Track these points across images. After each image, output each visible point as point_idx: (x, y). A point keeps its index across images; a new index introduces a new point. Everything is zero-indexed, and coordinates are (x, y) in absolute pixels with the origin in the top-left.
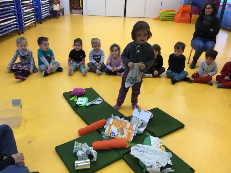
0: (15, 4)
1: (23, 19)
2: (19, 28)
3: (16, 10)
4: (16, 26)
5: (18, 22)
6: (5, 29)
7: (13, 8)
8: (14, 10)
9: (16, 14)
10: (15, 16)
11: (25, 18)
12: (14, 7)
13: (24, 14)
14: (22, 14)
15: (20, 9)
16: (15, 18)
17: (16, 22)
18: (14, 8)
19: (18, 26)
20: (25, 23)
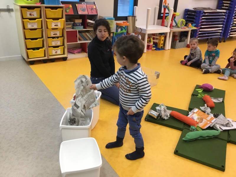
0: (227, 15)
1: (230, 30)
2: (222, 36)
3: (225, 20)
4: (219, 34)
5: (223, 31)
6: (207, 35)
7: (223, 18)
8: (224, 20)
9: (225, 23)
10: (222, 26)
11: (232, 29)
12: (225, 17)
13: (234, 25)
14: (232, 24)
15: (231, 20)
16: (222, 27)
17: (221, 31)
18: (225, 19)
19: (222, 34)
20: (231, 33)
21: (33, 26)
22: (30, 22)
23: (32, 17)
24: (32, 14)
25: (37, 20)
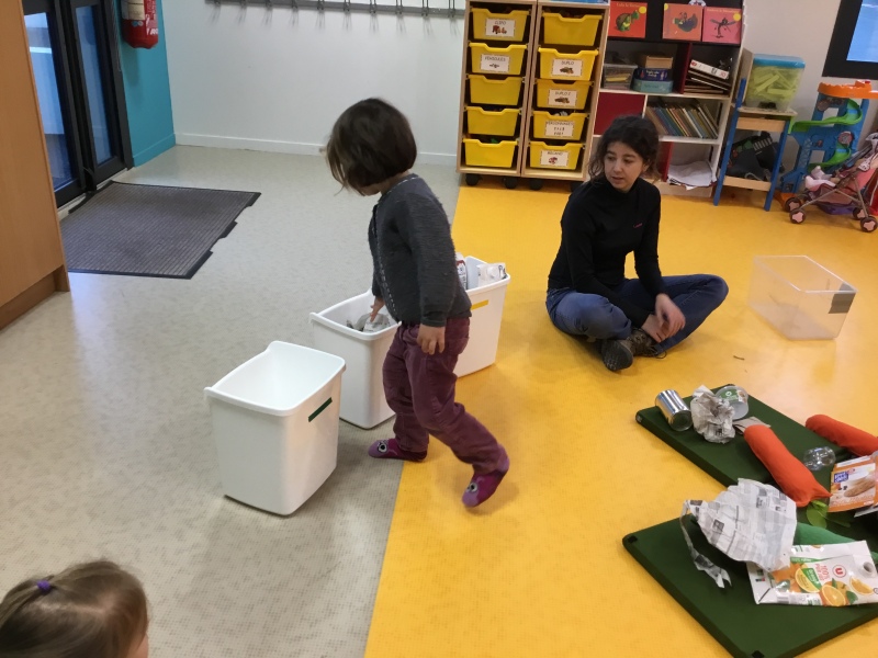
21: (496, 66)
22: (491, 53)
23: (500, 36)
24: (501, 27)
25: (511, 46)
